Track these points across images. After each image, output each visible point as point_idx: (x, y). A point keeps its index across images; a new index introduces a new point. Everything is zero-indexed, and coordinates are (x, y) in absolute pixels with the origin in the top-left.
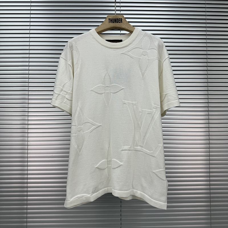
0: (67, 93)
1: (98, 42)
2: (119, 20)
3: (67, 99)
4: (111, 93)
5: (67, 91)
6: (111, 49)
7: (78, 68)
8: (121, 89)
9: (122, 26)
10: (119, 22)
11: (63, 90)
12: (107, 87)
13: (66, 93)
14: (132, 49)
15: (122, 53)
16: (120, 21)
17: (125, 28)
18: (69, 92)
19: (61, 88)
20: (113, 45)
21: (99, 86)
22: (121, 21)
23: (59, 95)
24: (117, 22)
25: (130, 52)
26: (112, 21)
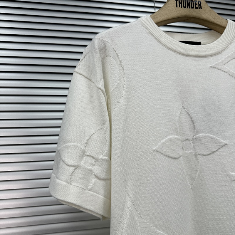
0: (96, 159)
1: (160, 42)
2: (196, 4)
3: (96, 177)
4: (199, 156)
5: (95, 155)
6: (187, 58)
7: (122, 98)
8: (222, 144)
9: (203, 15)
10: (196, 8)
11: (87, 154)
12: (187, 142)
13: (93, 161)
14: (229, 59)
15: (212, 67)
16: (197, 6)
17: (208, 19)
18: (101, 159)
19: (83, 148)
20: (192, 50)
21: (170, 140)
22: (200, 5)
23: (77, 167)
24: (193, 8)
25: (227, 64)
26: (181, 3)
